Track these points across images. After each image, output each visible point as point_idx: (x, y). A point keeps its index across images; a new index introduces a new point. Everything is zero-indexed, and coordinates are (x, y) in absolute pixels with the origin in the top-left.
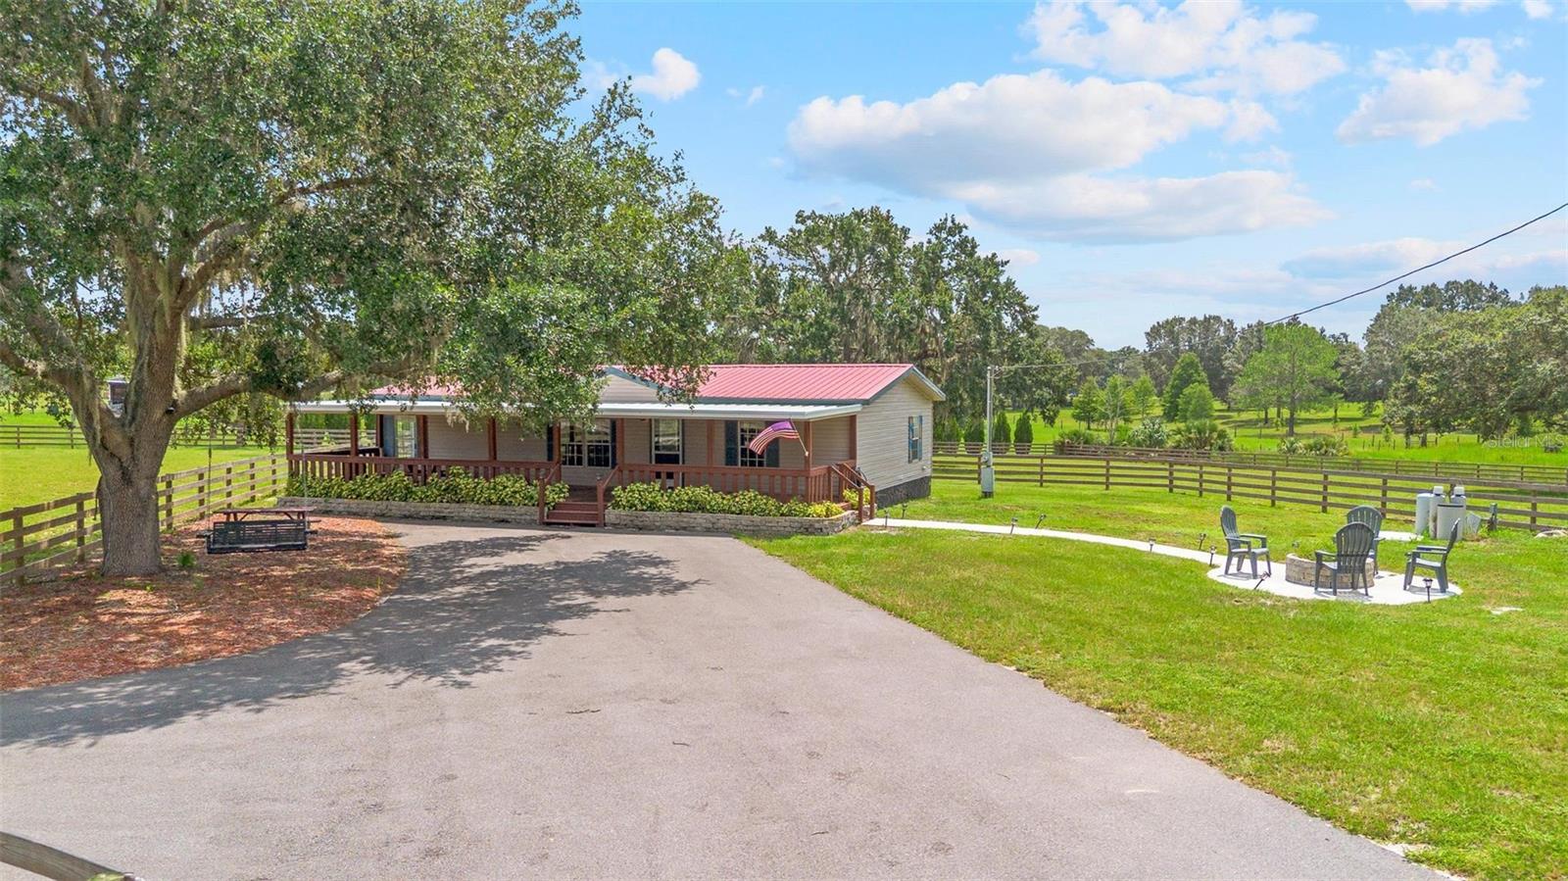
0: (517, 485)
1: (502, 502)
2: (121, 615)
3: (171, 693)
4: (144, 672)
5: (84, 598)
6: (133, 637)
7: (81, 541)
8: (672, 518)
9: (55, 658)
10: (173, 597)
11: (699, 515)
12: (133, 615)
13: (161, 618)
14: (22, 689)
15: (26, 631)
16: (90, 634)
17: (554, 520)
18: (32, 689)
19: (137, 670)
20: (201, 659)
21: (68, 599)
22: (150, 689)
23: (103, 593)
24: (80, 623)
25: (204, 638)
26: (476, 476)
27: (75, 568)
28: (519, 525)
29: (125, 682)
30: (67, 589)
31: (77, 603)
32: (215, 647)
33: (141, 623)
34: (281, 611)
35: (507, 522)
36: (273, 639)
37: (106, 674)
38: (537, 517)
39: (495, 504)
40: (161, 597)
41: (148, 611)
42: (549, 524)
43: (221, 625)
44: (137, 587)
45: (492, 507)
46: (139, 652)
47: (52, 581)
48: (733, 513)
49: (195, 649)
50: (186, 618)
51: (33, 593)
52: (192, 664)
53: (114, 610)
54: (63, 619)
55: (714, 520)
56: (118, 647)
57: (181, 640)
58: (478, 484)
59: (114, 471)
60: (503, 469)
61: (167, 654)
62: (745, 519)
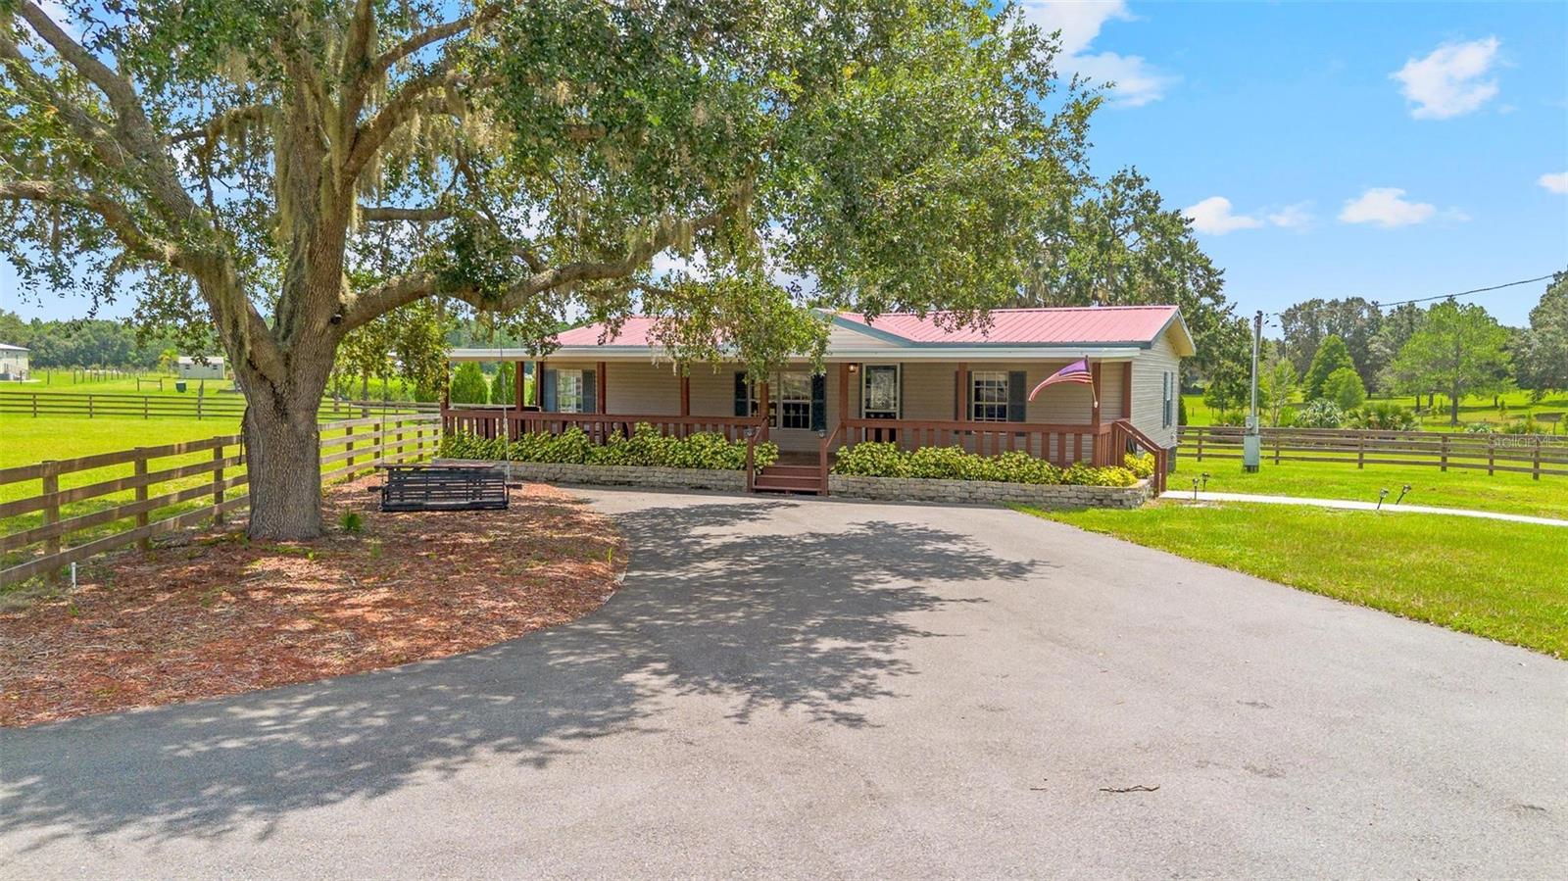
0: (718, 444)
1: (700, 465)
2: (281, 592)
3: (380, 722)
4: (327, 682)
5: (228, 568)
6: (302, 625)
7: (219, 497)
8: (917, 486)
9: (191, 656)
10: (345, 567)
11: (950, 482)
12: (297, 591)
13: (335, 596)
14: (140, 709)
15: (148, 613)
16: (240, 618)
17: (764, 485)
18: (156, 709)
19: (315, 678)
20: (407, 659)
21: (206, 568)
22: (344, 713)
23: (251, 561)
24: (225, 602)
25: (403, 629)
26: (665, 434)
27: (212, 530)
28: (721, 491)
29: (301, 698)
30: (204, 556)
31: (219, 574)
32: (422, 642)
33: (308, 603)
34: (497, 591)
35: (706, 488)
36: (503, 633)
37: (270, 686)
38: (744, 483)
39: (691, 467)
40: (329, 567)
41: (317, 586)
42: (758, 491)
43: (422, 609)
44: (296, 555)
45: (688, 470)
46: (315, 647)
47: (183, 546)
48: (995, 480)
49: (395, 644)
50: (369, 598)
51: (159, 561)
52: (396, 670)
53: (270, 584)
54: (201, 595)
55: (971, 489)
56: (281, 640)
57: (374, 631)
58: (669, 443)
59: (264, 398)
60: (697, 426)
61: (355, 652)
62: (1013, 487)
